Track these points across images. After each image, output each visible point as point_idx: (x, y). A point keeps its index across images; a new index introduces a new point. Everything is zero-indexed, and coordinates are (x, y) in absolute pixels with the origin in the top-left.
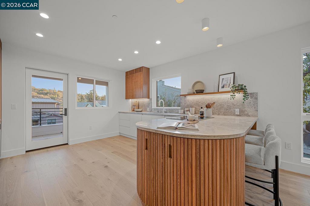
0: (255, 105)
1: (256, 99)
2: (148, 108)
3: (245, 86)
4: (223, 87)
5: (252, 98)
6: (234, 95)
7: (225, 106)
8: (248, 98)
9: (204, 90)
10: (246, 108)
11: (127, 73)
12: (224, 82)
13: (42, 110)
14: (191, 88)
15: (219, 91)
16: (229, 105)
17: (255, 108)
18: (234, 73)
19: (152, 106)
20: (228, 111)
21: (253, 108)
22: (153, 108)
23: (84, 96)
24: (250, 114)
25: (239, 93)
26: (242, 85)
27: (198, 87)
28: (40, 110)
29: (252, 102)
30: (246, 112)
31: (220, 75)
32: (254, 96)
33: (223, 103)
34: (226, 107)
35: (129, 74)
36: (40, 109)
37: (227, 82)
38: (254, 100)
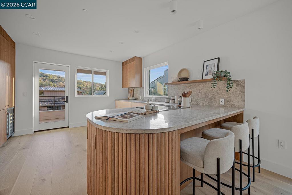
0: (242, 94)
1: (243, 87)
2: (141, 97)
3: (229, 73)
4: (207, 74)
5: (238, 86)
6: (215, 83)
7: (210, 95)
8: (232, 86)
9: (188, 78)
10: (231, 97)
11: (123, 63)
12: (209, 69)
13: (55, 98)
14: (177, 76)
15: (203, 79)
16: (213, 93)
17: (241, 97)
18: (219, 58)
19: (143, 95)
20: (212, 100)
21: (240, 97)
22: (145, 96)
23: (103, 85)
24: (236, 104)
25: (221, 81)
26: (225, 72)
27: (183, 75)
28: (54, 98)
29: (238, 91)
30: (232, 103)
31: (204, 62)
32: (240, 84)
33: (207, 92)
34: (211, 97)
35: (124, 64)
36: (54, 96)
37: (211, 69)
38: (240, 88)
